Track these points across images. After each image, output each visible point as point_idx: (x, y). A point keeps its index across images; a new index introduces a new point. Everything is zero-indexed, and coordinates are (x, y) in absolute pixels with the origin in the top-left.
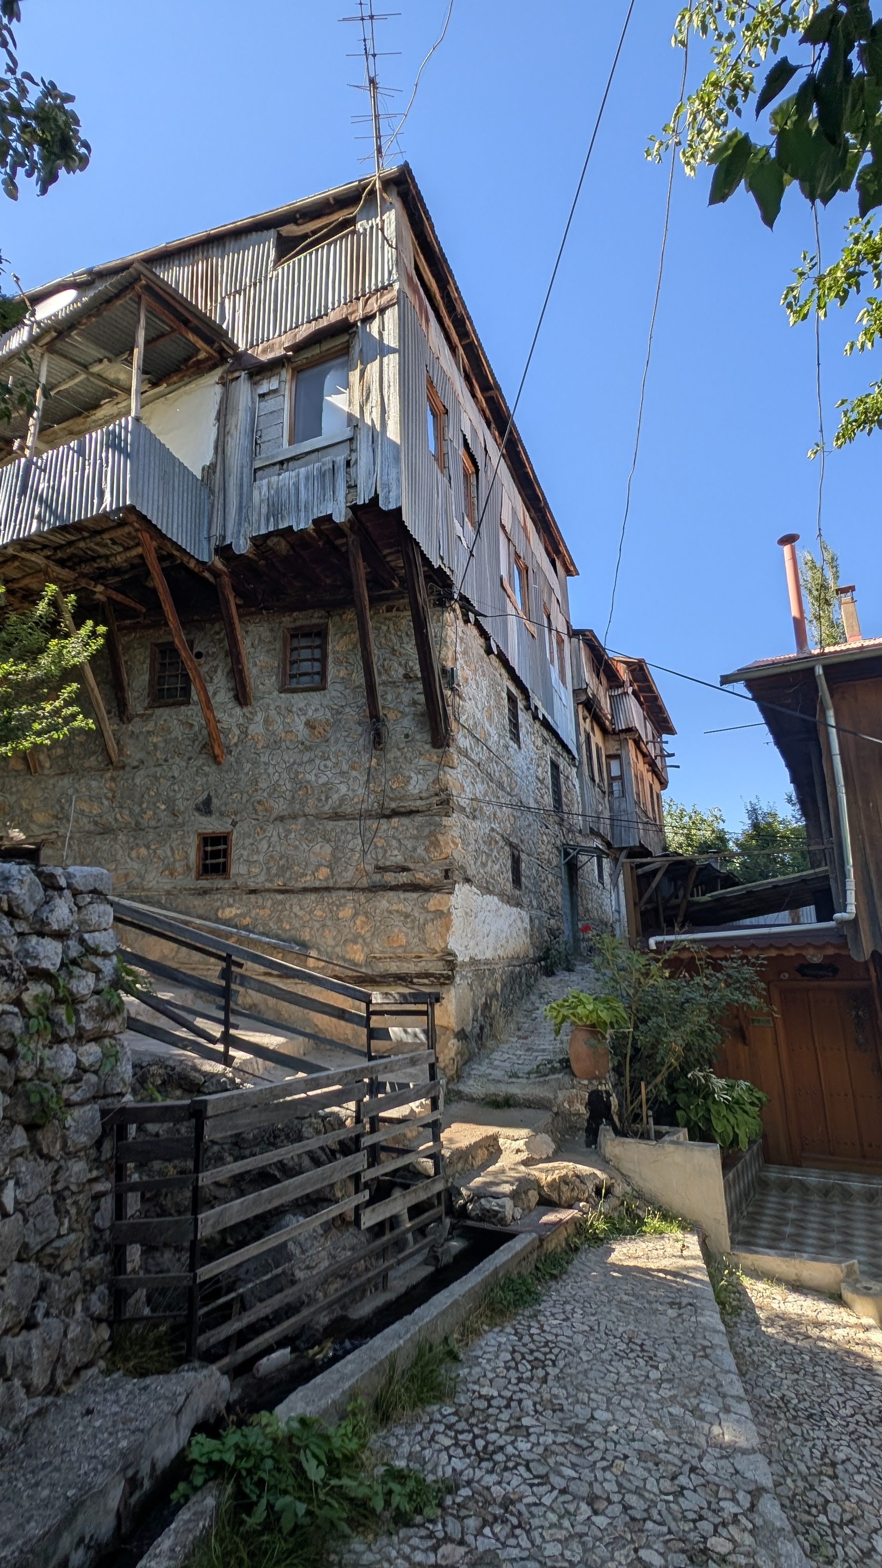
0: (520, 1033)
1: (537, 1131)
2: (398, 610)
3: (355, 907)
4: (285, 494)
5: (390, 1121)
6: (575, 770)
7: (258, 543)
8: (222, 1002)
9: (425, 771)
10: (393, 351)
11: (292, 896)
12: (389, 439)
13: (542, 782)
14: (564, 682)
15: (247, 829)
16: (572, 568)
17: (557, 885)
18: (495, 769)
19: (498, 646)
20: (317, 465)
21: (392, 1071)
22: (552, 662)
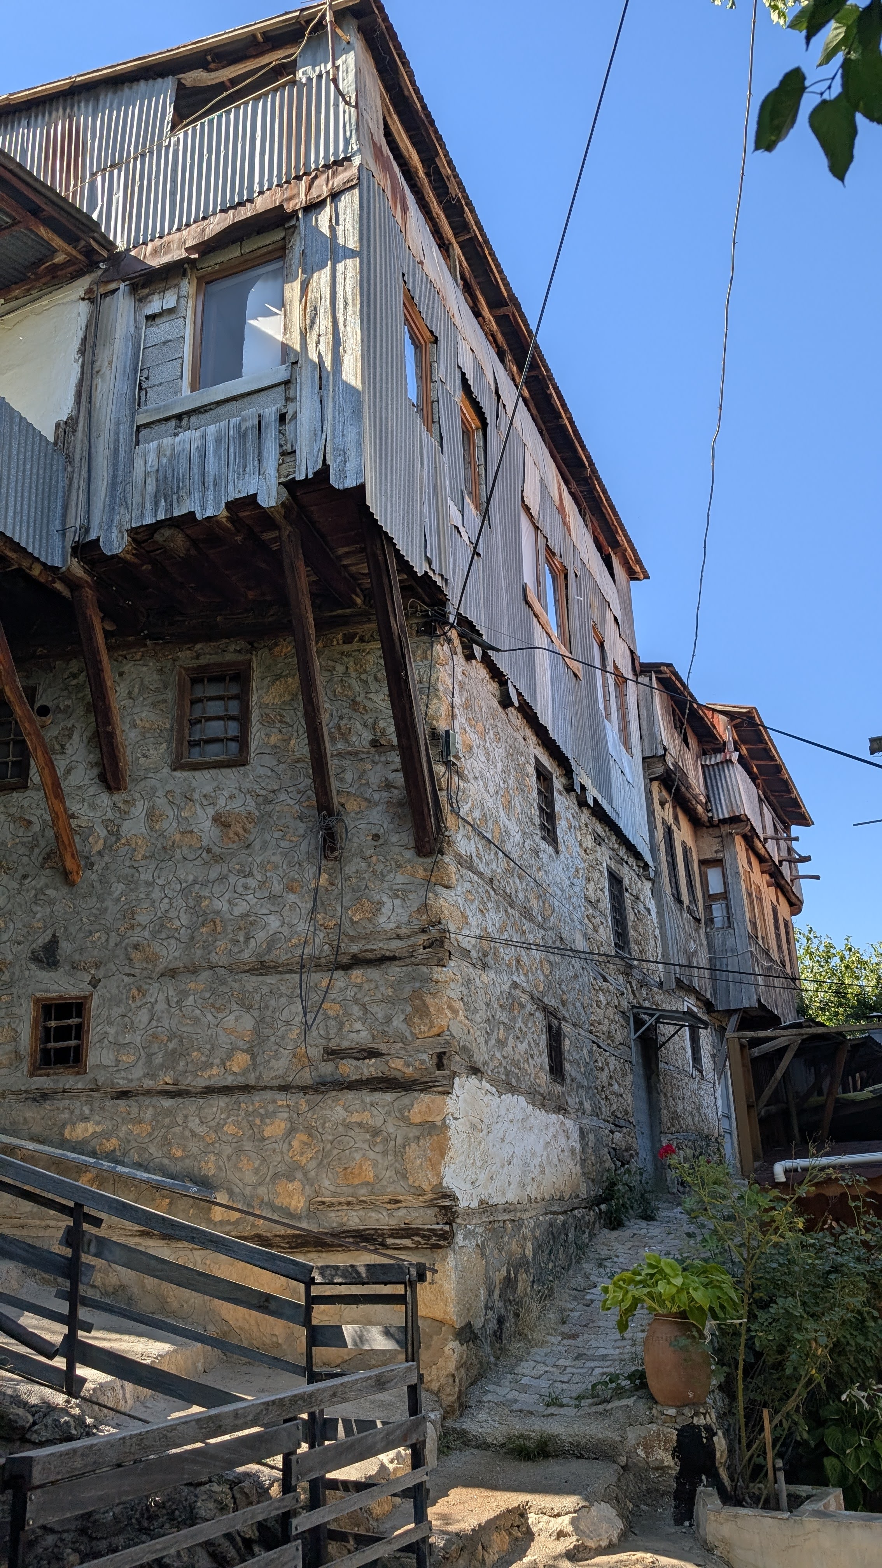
0: (565, 1329)
1: (591, 1499)
2: (362, 640)
3: (290, 1119)
4: (183, 465)
5: (346, 1486)
6: (648, 885)
7: (139, 537)
8: (67, 1284)
9: (406, 892)
10: (351, 254)
11: (187, 1101)
12: (345, 383)
13: (594, 904)
14: (628, 747)
15: (115, 992)
16: (637, 568)
17: (625, 1074)
18: (517, 886)
19: (519, 694)
20: (233, 421)
21: (345, 1400)
22: (608, 715)
